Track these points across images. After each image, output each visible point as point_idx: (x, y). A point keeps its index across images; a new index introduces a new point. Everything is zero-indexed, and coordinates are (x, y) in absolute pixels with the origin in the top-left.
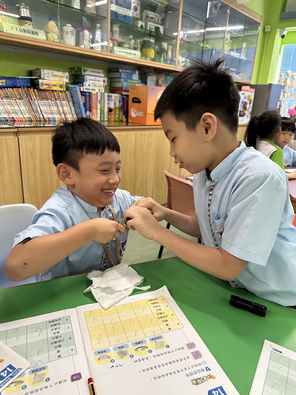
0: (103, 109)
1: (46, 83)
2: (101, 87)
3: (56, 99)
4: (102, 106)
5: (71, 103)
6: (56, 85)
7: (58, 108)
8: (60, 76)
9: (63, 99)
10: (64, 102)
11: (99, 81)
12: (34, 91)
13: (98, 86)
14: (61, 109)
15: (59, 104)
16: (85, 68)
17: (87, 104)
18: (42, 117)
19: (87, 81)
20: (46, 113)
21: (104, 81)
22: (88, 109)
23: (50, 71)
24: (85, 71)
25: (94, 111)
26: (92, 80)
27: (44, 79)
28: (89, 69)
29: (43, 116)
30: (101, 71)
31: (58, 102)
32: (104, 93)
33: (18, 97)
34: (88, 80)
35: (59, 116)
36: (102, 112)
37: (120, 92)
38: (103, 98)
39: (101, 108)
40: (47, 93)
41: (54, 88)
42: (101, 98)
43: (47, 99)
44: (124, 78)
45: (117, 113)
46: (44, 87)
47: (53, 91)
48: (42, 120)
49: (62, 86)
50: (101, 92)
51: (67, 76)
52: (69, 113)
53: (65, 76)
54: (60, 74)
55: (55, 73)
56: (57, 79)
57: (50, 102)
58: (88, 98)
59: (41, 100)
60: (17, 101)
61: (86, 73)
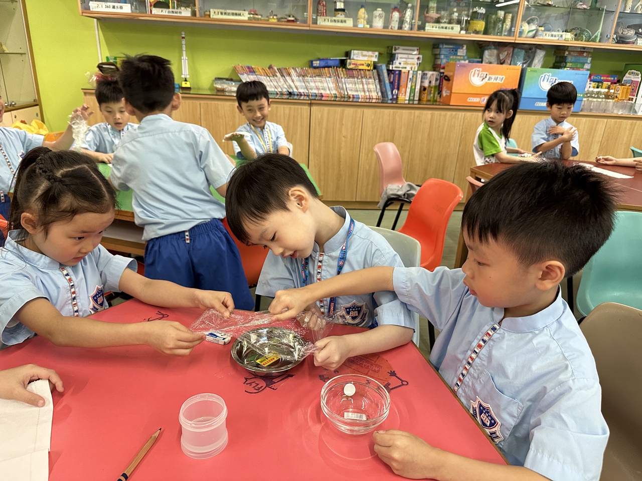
0: (413, 87)
1: (353, 63)
2: (413, 64)
3: (362, 77)
4: (414, 84)
5: (377, 81)
6: (363, 65)
7: (363, 85)
8: (369, 56)
9: (369, 77)
10: (370, 80)
11: (413, 59)
12: (342, 71)
13: (410, 64)
14: (365, 86)
15: (364, 82)
16: (397, 47)
17: (395, 82)
18: (346, 93)
19: (397, 59)
20: (351, 90)
21: (418, 58)
22: (396, 87)
23: (360, 52)
24: (395, 50)
25: (403, 90)
26: (404, 58)
27: (353, 59)
28: (402, 47)
29: (348, 93)
30: (416, 48)
31: (364, 80)
32: (417, 71)
33: (328, 75)
34: (399, 58)
35: (363, 94)
36: (413, 90)
37: (438, 69)
38: (415, 76)
39: (411, 87)
40: (354, 72)
41: (361, 67)
42: (413, 76)
43: (354, 77)
44: (444, 55)
45: (432, 92)
46: (352, 66)
47: (360, 70)
48: (346, 96)
49: (369, 65)
50: (413, 70)
51: (376, 56)
52: (374, 91)
53: (375, 55)
54: (370, 53)
55: (365, 53)
56: (366, 58)
57: (356, 80)
58: (397, 76)
59: (348, 78)
60: (327, 79)
61: (397, 51)
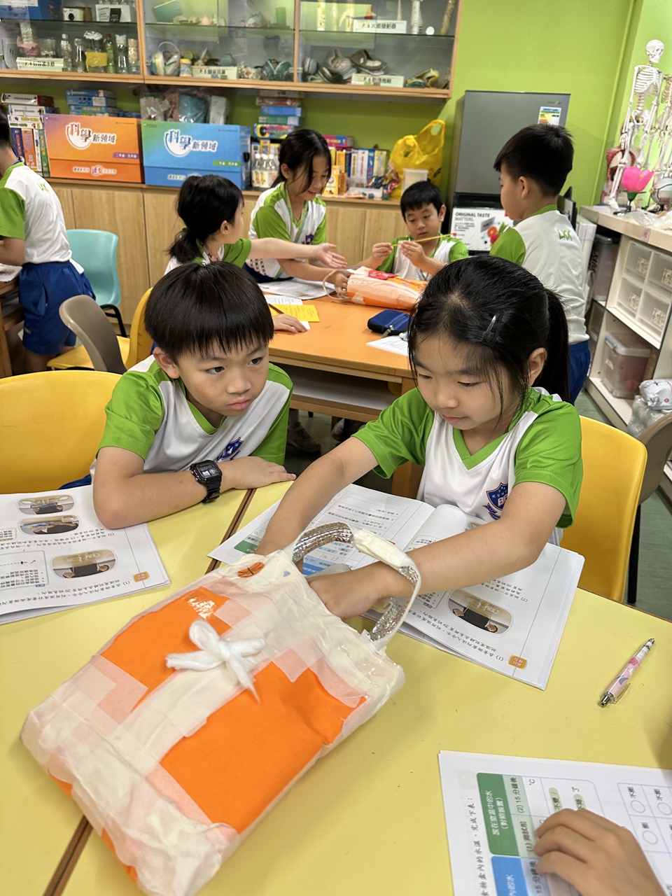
0: (44, 154)
2: (35, 120)
4: (43, 149)
11: (33, 112)
13: (31, 119)
17: (17, 146)
19: (12, 112)
21: (40, 111)
24: (5, 99)
25: (30, 157)
26: (20, 111)
28: (13, 95)
32: (43, 130)
36: (44, 158)
38: (42, 137)
42: (39, 138)
44: (74, 105)
50: (36, 127)
58: (18, 136)
